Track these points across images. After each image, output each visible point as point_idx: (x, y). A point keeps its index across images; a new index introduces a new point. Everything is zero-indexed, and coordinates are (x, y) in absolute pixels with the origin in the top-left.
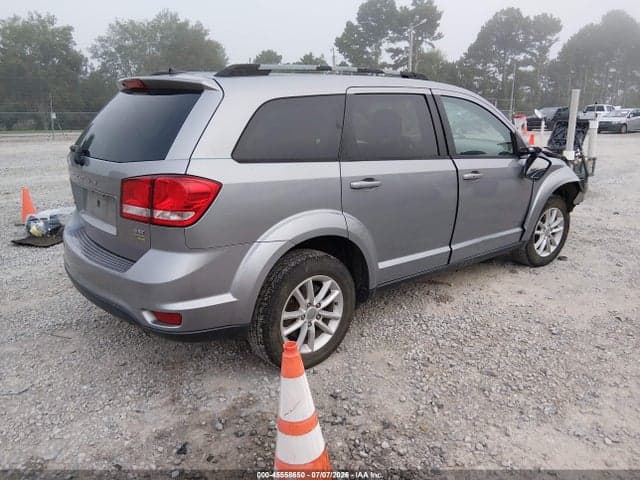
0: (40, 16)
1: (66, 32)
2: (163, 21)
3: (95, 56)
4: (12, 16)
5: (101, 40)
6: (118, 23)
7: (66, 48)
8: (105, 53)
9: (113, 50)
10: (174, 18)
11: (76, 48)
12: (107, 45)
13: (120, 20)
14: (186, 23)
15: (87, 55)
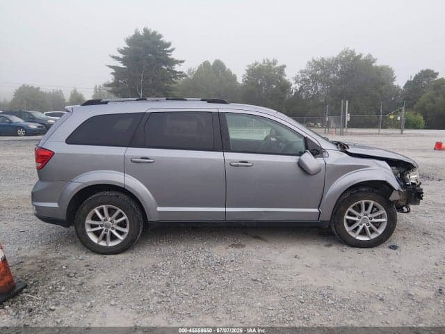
0: (268, 61)
1: (281, 70)
2: (344, 56)
3: (297, 82)
4: (254, 62)
5: (301, 72)
6: (313, 60)
7: (280, 78)
8: (303, 80)
9: (308, 77)
10: (353, 53)
11: (286, 78)
12: (305, 74)
13: (315, 59)
14: (360, 56)
15: (292, 81)
